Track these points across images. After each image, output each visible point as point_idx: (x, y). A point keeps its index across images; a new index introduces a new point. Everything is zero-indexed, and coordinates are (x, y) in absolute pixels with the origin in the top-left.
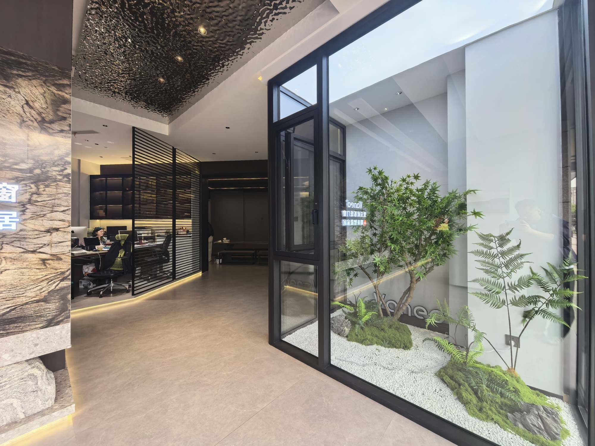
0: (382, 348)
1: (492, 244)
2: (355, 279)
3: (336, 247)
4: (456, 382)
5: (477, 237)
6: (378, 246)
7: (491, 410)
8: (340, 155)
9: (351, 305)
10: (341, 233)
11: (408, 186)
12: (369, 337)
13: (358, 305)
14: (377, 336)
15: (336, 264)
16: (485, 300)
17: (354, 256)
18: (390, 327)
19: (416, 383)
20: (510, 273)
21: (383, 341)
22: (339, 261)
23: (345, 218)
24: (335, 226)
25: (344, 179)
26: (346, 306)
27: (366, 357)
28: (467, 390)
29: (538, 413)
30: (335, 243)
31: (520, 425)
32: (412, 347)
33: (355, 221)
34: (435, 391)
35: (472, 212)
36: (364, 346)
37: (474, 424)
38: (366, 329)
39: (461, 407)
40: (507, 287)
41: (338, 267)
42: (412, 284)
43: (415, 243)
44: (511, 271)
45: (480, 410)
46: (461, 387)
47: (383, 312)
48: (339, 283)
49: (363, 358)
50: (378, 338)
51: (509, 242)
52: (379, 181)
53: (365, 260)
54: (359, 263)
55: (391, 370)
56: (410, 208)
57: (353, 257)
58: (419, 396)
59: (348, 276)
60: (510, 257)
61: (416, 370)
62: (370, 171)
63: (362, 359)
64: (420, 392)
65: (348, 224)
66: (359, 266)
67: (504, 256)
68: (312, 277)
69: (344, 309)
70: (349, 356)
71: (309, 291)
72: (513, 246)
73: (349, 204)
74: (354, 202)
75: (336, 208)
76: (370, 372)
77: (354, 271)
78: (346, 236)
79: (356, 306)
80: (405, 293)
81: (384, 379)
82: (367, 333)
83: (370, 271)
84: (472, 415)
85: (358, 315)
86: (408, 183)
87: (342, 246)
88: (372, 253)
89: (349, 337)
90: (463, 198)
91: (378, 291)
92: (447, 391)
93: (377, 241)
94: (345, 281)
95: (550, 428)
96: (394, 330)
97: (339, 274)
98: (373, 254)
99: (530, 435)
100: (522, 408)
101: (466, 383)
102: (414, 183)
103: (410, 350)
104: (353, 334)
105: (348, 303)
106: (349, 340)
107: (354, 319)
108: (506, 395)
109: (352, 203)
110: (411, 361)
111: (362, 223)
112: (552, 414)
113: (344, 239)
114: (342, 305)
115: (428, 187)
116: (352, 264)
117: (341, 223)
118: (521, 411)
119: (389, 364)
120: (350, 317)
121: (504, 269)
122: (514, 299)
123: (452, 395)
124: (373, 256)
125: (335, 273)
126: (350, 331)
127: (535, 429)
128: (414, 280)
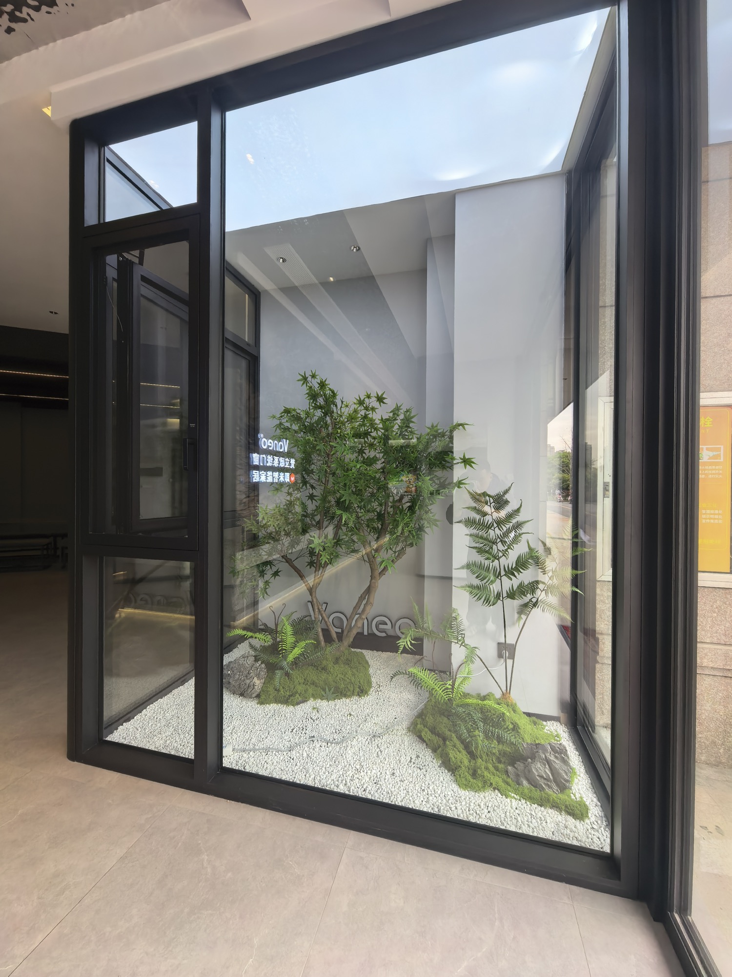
0: (323, 704)
1: (487, 509)
2: (275, 582)
3: (238, 523)
4: (438, 735)
5: (468, 497)
6: (318, 518)
7: (487, 768)
8: (248, 344)
9: (266, 630)
10: (249, 497)
11: (367, 413)
12: (300, 688)
13: (279, 629)
14: (313, 683)
15: (239, 555)
16: (477, 595)
17: (273, 538)
18: (337, 661)
19: (381, 757)
20: (506, 550)
21: (324, 690)
22: (243, 550)
23: (257, 468)
24: (238, 482)
25: (255, 393)
26: (257, 635)
27: (294, 731)
28: (454, 746)
29: (546, 756)
30: (237, 515)
31: (525, 783)
32: (372, 690)
33: (276, 474)
34: (410, 761)
35: (461, 459)
36: (291, 708)
37: (468, 802)
38: (294, 673)
39: (448, 777)
40: (503, 573)
41: (242, 562)
42: (373, 581)
43: (378, 510)
44: (508, 548)
45: (474, 774)
46: (447, 742)
47: (324, 636)
48: (243, 593)
49: (290, 733)
50: (316, 686)
51: (508, 504)
52: (321, 401)
53: (292, 545)
54: (281, 551)
55: (340, 743)
56: (370, 451)
57: (270, 541)
58: (386, 780)
59: (260, 576)
60: (508, 526)
61: (380, 731)
62: (305, 379)
63: (288, 736)
64: (387, 772)
65: (263, 479)
66: (282, 557)
67: (500, 525)
68: (187, 585)
69: (252, 641)
70: (263, 736)
71: (179, 613)
72: (512, 511)
73: (265, 443)
74: (273, 440)
75: (238, 448)
76: (302, 761)
77: (273, 567)
78: (258, 501)
79: (277, 632)
80: (361, 598)
81: (328, 766)
82: (296, 682)
83: (301, 564)
84: (464, 787)
85: (281, 650)
86: (366, 408)
87: (250, 519)
88: (304, 531)
89: (262, 698)
90: (447, 436)
91: (317, 599)
92: (427, 755)
93: (315, 508)
94: (255, 588)
95: (559, 774)
96: (342, 666)
97: (243, 574)
98: (308, 533)
99: (537, 794)
100: (525, 753)
101: (453, 735)
102: (377, 409)
103: (368, 695)
104: (271, 689)
105: (262, 627)
106: (261, 703)
107: (272, 660)
108: (504, 738)
109: (270, 441)
110: (370, 716)
111: (286, 478)
112: (561, 753)
113: (254, 507)
114: (250, 634)
115: (398, 416)
116: (270, 554)
117: (249, 478)
118: (523, 759)
119: (336, 732)
120: (265, 657)
121: (500, 545)
122: (511, 589)
123: (434, 761)
124: (307, 536)
125: (234, 573)
126: (264, 683)
127: (542, 782)
128: (377, 573)
